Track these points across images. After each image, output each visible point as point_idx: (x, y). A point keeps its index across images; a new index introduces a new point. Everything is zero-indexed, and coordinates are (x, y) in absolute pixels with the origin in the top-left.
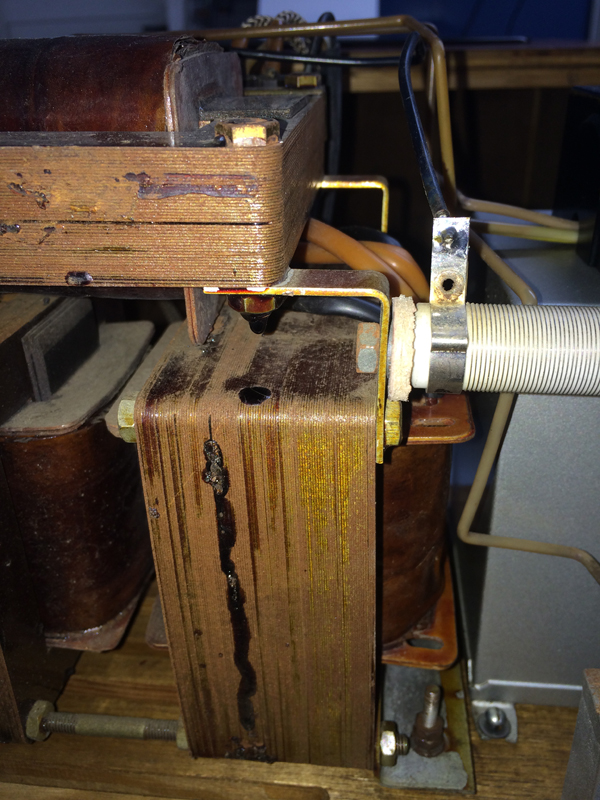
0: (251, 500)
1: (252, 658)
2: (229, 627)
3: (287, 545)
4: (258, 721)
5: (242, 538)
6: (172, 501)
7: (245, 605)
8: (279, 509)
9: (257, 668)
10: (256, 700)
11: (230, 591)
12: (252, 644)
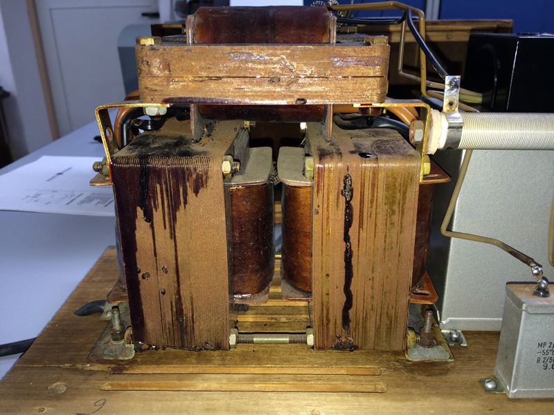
0: (362, 202)
1: (352, 288)
2: (344, 271)
3: (376, 225)
4: (351, 324)
5: (355, 223)
6: (325, 206)
7: (352, 259)
8: (374, 207)
9: (354, 293)
10: (351, 312)
11: (346, 252)
12: (353, 279)
